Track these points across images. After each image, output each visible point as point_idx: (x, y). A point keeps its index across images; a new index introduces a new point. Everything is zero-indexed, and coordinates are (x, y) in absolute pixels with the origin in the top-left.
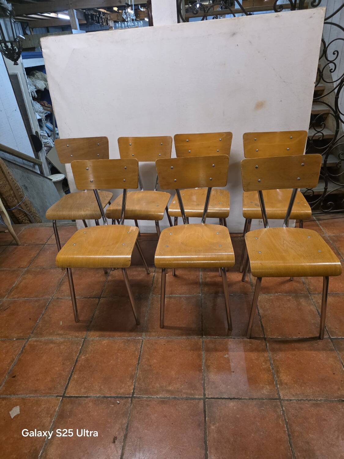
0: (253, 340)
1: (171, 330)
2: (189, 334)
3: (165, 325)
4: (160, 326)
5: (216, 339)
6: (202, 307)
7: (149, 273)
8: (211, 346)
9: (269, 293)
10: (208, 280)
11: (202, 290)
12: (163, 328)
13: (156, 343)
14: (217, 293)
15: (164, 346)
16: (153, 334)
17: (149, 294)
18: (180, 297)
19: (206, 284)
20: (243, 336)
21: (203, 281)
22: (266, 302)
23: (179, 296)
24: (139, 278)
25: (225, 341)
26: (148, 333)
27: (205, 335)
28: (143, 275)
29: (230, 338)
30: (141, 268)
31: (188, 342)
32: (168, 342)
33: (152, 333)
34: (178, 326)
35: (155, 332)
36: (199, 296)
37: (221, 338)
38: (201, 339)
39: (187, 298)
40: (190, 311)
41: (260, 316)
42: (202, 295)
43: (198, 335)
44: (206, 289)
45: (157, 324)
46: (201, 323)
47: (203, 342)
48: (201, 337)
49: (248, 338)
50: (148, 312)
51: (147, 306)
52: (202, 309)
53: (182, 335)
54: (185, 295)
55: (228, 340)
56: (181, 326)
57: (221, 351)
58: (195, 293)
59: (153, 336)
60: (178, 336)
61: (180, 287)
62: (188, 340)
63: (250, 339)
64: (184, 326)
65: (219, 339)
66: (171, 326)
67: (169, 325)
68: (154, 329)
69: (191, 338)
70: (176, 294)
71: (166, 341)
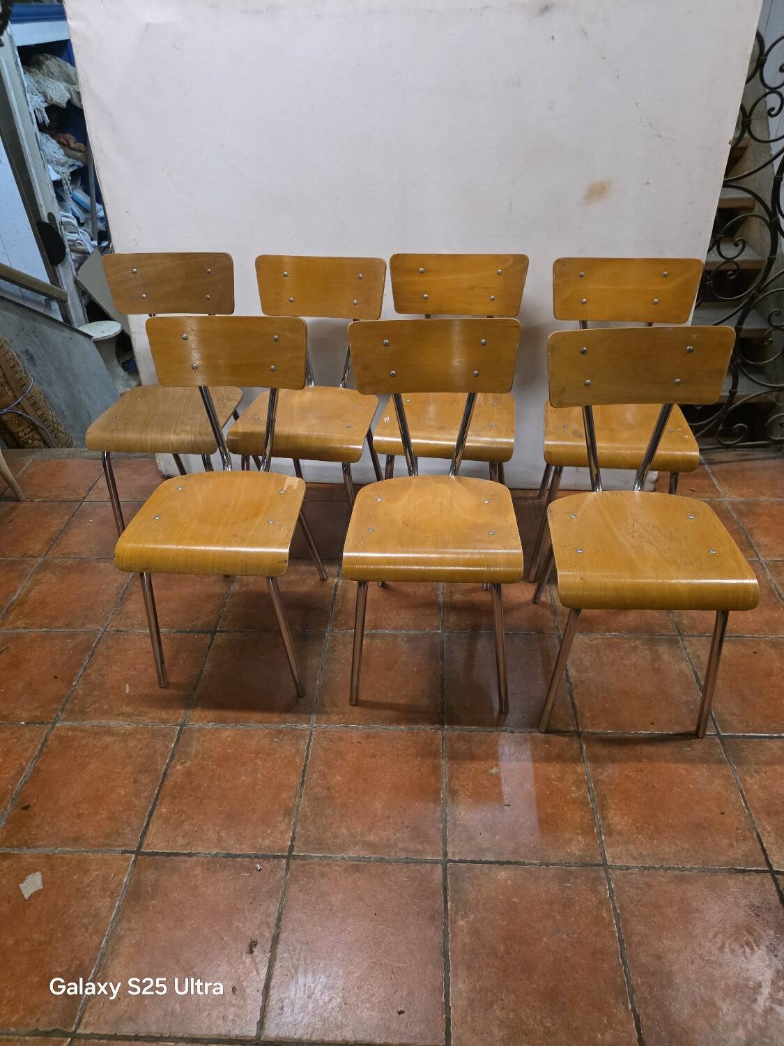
0: (552, 737)
1: (373, 711)
2: (414, 721)
3: (362, 699)
4: (351, 700)
5: (472, 731)
6: (442, 658)
7: (325, 577)
8: (462, 747)
9: (592, 632)
10: (458, 597)
11: (443, 621)
12: (355, 705)
13: (341, 739)
14: (475, 629)
15: (359, 745)
16: (335, 718)
17: (326, 626)
18: (395, 635)
19: (452, 607)
20: (532, 726)
21: (447, 599)
22: (584, 652)
23: (393, 632)
24: (304, 589)
25: (492, 738)
26: (324, 717)
27: (449, 723)
28: (313, 583)
29: (503, 731)
30: (306, 565)
31: (410, 738)
32: (368, 736)
33: (332, 716)
34: (390, 701)
35: (337, 713)
36: (438, 633)
37: (483, 731)
38: (440, 732)
39: (411, 639)
40: (415, 669)
41: (571, 683)
42: (443, 634)
43: (433, 722)
44: (452, 618)
45: (344, 696)
46: (439, 695)
47: (443, 739)
48: (439, 726)
49: (541, 732)
50: (322, 668)
51: (320, 655)
52: (443, 662)
53: (398, 721)
54: (406, 630)
55: (499, 735)
56: (396, 701)
57: (482, 760)
58: (428, 628)
59: (335, 723)
60: (391, 723)
61: (395, 613)
62: (412, 733)
63: (547, 735)
64: (402, 702)
65: (479, 733)
66: (374, 700)
67: (369, 699)
68: (336, 706)
69: (419, 729)
70: (386, 629)
71: (364, 736)
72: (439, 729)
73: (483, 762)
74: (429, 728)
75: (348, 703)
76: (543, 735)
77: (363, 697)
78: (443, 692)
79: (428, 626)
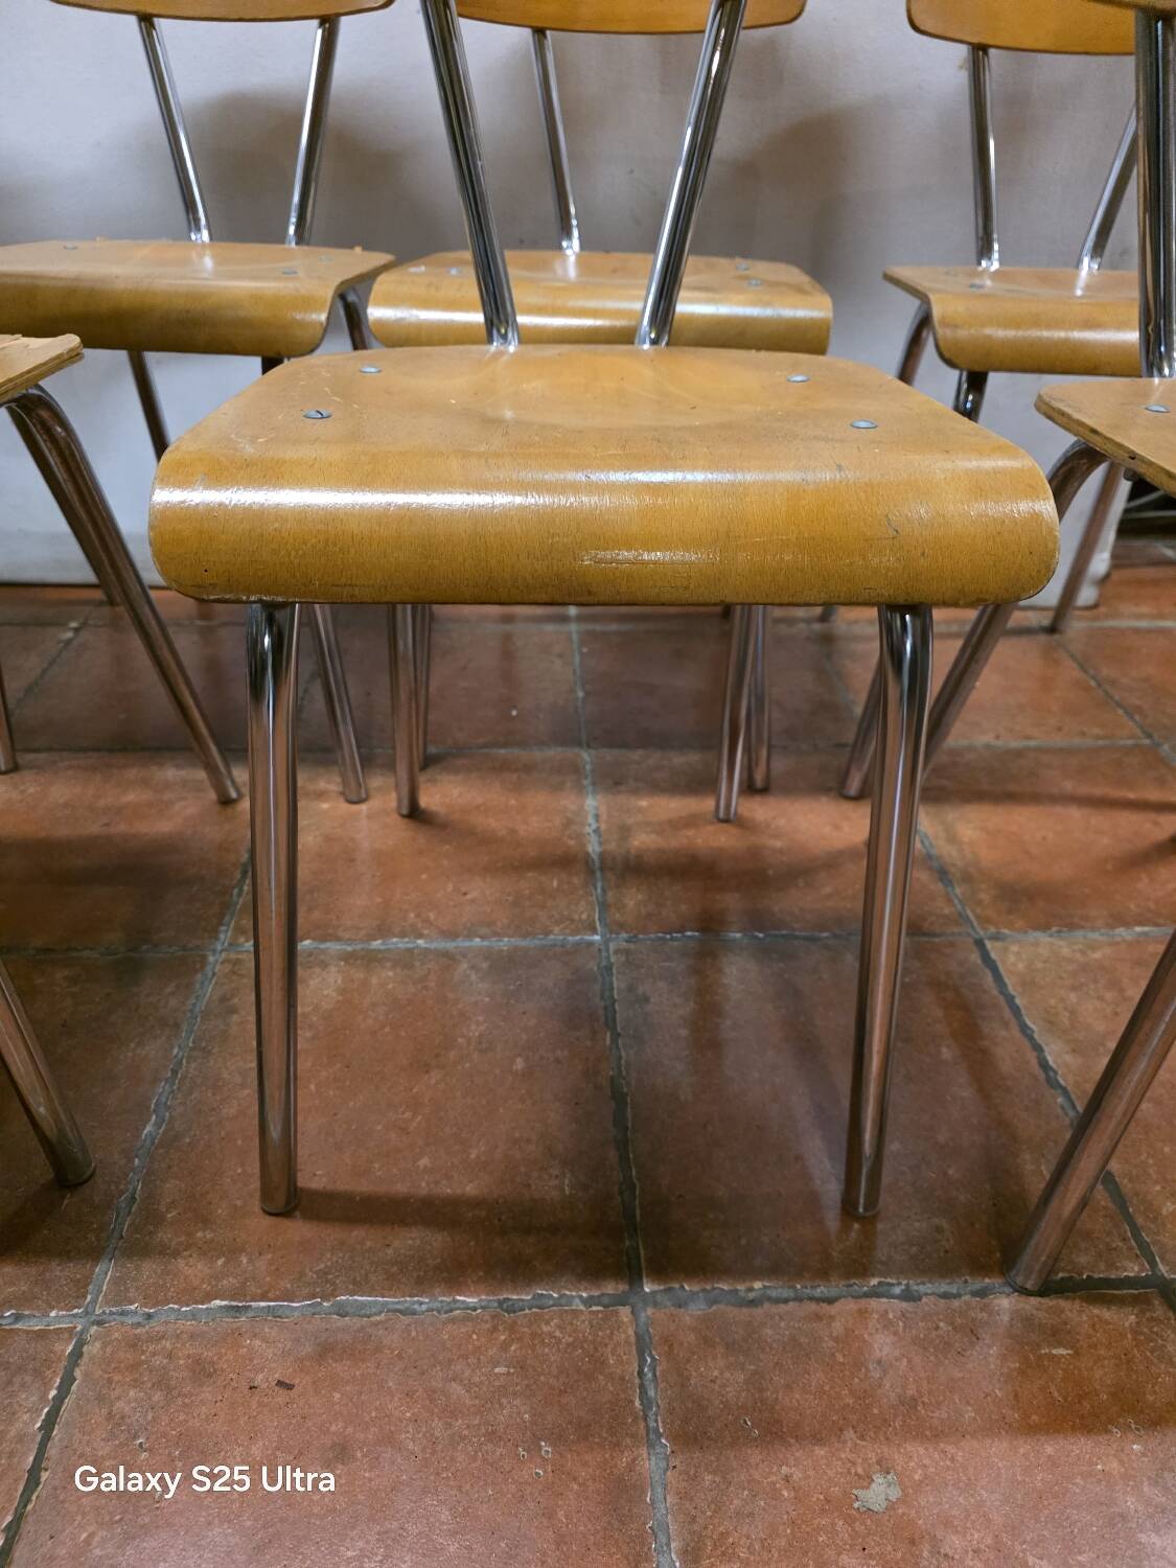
0: (1072, 1311)
1: (357, 1233)
2: (518, 1270)
3: (315, 1184)
4: (266, 1194)
5: (752, 1303)
6: (610, 1022)
7: (234, 795)
8: (725, 1380)
9: (1072, 927)
10: (643, 841)
11: (604, 906)
12: (285, 1213)
13: (202, 1371)
14: (710, 925)
15: (282, 1396)
16: (193, 1269)
17: (214, 933)
18: (446, 954)
19: (632, 869)
20: (979, 1267)
21: (612, 846)
22: (1074, 988)
23: (440, 945)
24: (162, 826)
25: (838, 1327)
26: (149, 1269)
27: (660, 1271)
28: (192, 810)
29: (874, 1294)
30: (178, 767)
31: (505, 1347)
32: (326, 1351)
33: (181, 1263)
34: (424, 1188)
35: (208, 1251)
36: (590, 944)
37: (799, 1299)
38: (625, 1312)
39: (502, 965)
40: (519, 1064)
41: (1065, 1091)
42: (606, 942)
43: (593, 1271)
44: (633, 899)
45: (242, 1176)
46: (612, 1155)
47: (642, 1345)
48: (623, 1287)
49: (1025, 1292)
50: (175, 1072)
51: (177, 1026)
52: (616, 1036)
53: (452, 1273)
54: (482, 938)
55: (863, 1313)
56: (447, 1189)
57: (817, 1439)
58: (556, 929)
59: (189, 1295)
60: (421, 1284)
61: (450, 887)
62: (512, 1328)
63: (1047, 1302)
64: (471, 1189)
65: (782, 1308)
66: (364, 1187)
67: (342, 1186)
68: (206, 1221)
69: (539, 1303)
70: (421, 936)
71: (308, 1349)
72: (621, 1300)
73: (820, 1452)
74: (577, 1295)
75: (256, 1205)
76: (1034, 1301)
77: (314, 1175)
78: (623, 1145)
79: (558, 923)
